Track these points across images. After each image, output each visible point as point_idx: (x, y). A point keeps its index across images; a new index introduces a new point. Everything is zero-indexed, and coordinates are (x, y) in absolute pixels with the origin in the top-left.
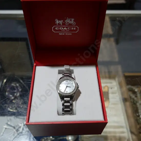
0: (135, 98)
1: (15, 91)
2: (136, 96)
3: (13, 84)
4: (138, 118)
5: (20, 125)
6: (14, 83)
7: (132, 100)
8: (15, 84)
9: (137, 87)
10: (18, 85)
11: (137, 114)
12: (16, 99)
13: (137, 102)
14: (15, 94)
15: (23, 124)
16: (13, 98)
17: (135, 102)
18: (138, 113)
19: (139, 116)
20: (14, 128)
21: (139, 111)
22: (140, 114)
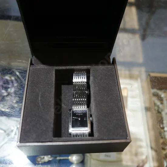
0: (161, 106)
1: (10, 86)
2: (162, 103)
3: (7, 77)
4: (162, 130)
5: (12, 128)
6: (9, 75)
7: (156, 108)
8: (10, 77)
9: (165, 92)
10: (13, 78)
11: (161, 126)
12: (10, 96)
13: (162, 110)
14: (9, 90)
15: (16, 128)
16: (5, 94)
17: (160, 110)
18: (163, 123)
19: (163, 128)
20: (5, 131)
21: (165, 122)
22: (165, 125)
